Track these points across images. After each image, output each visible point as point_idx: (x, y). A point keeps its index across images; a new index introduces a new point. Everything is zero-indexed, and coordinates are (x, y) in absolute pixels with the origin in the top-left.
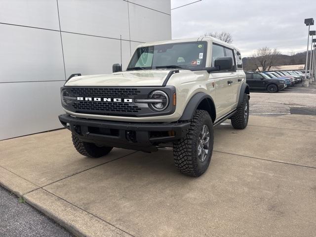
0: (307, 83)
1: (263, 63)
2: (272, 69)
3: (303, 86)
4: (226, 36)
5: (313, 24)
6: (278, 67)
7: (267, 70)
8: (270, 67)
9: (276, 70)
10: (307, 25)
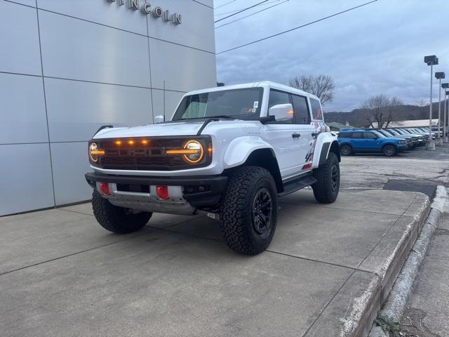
0: (432, 145)
1: (379, 117)
2: (391, 125)
3: (427, 149)
4: (325, 81)
5: (437, 63)
6: (400, 122)
7: (384, 127)
8: (388, 123)
9: (397, 126)
10: (428, 65)
